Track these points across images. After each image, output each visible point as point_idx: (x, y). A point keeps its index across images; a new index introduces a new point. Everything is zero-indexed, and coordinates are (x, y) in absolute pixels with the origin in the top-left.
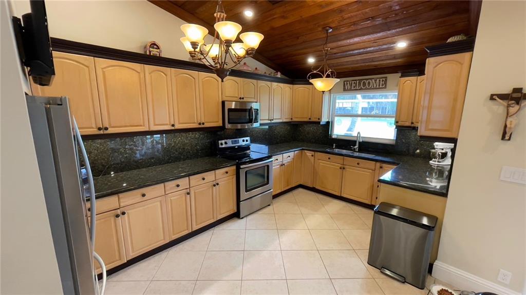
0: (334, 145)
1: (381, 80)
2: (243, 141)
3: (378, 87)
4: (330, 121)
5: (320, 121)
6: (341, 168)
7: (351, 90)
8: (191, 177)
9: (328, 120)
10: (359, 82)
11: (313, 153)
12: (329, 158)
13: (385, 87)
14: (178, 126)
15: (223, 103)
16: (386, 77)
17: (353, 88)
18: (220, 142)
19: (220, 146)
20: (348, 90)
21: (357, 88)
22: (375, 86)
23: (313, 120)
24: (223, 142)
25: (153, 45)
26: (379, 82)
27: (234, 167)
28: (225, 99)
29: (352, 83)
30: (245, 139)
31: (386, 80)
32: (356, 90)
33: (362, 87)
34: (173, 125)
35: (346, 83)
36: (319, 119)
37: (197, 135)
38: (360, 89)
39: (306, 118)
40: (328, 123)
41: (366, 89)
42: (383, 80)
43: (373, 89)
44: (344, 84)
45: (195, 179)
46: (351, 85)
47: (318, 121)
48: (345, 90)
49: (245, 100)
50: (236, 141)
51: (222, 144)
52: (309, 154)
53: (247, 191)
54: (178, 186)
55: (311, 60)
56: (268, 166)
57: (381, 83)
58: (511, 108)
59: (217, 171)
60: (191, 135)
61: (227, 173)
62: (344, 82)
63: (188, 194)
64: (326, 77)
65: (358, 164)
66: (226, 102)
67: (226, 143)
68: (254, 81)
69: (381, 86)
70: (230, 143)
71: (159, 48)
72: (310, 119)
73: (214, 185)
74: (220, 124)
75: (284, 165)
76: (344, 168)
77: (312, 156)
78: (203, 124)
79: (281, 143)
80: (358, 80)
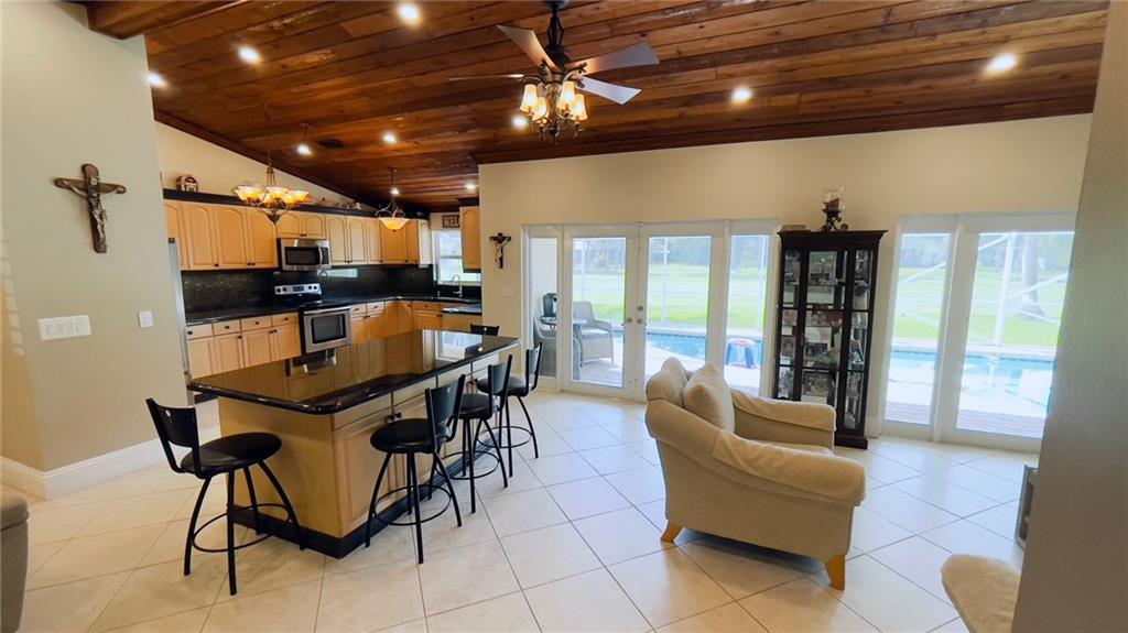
0: (439, 292)
2: (310, 288)
4: (434, 263)
5: (418, 263)
6: (438, 316)
7: (450, 227)
8: (243, 320)
9: (429, 263)
11: (409, 302)
12: (426, 306)
14: (222, 267)
15: (279, 241)
17: (452, 225)
18: (276, 288)
19: (277, 293)
20: (447, 227)
24: (281, 287)
25: (190, 179)
27: (296, 314)
28: (280, 236)
29: (450, 219)
30: (313, 285)
34: (217, 265)
36: (416, 261)
37: (245, 278)
39: (401, 260)
40: (431, 266)
44: (443, 220)
45: (248, 323)
46: (450, 221)
47: (415, 263)
48: (444, 226)
49: (308, 237)
50: (299, 288)
51: (279, 291)
52: (405, 304)
53: (315, 342)
54: (228, 327)
55: (395, 192)
56: (343, 316)
59: (274, 317)
60: (236, 278)
61: (286, 319)
63: (240, 337)
64: (396, 216)
66: (282, 241)
67: (285, 289)
68: (321, 215)
70: (290, 290)
71: (195, 182)
72: (405, 261)
73: (271, 332)
74: (276, 265)
75: (369, 316)
76: (441, 316)
77: (409, 306)
78: (254, 264)
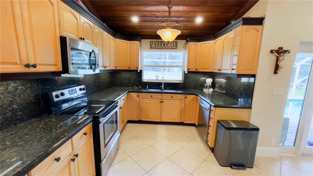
0: (147, 86)
1: (174, 43)
2: (81, 89)
3: (172, 47)
4: (142, 70)
5: (138, 69)
6: (161, 102)
7: (155, 48)
10: (161, 44)
11: (138, 94)
12: (152, 96)
13: (176, 48)
16: (177, 42)
17: (157, 47)
18: (54, 94)
19: (56, 100)
20: (153, 48)
21: (160, 47)
22: (171, 47)
23: (131, 68)
24: (58, 93)
26: (173, 45)
27: (91, 124)
29: (156, 43)
30: (82, 87)
31: (177, 43)
32: (159, 48)
33: (163, 47)
35: (152, 43)
36: (137, 68)
38: (161, 48)
39: (127, 67)
41: (166, 48)
42: (175, 43)
43: (170, 48)
44: (151, 44)
46: (156, 45)
47: (136, 69)
48: (151, 48)
49: (85, 41)
50: (73, 90)
51: (57, 96)
52: (134, 95)
55: (135, 19)
56: (117, 112)
57: (174, 45)
58: (281, 57)
59: (75, 137)
62: (151, 42)
65: (172, 97)
67: (62, 94)
68: (91, 23)
69: (174, 47)
70: (67, 94)
72: (129, 68)
73: (72, 160)
74: (59, 68)
75: (122, 107)
76: (163, 102)
77: (138, 96)
78: (34, 66)
79: (106, 89)
80: (160, 42)
